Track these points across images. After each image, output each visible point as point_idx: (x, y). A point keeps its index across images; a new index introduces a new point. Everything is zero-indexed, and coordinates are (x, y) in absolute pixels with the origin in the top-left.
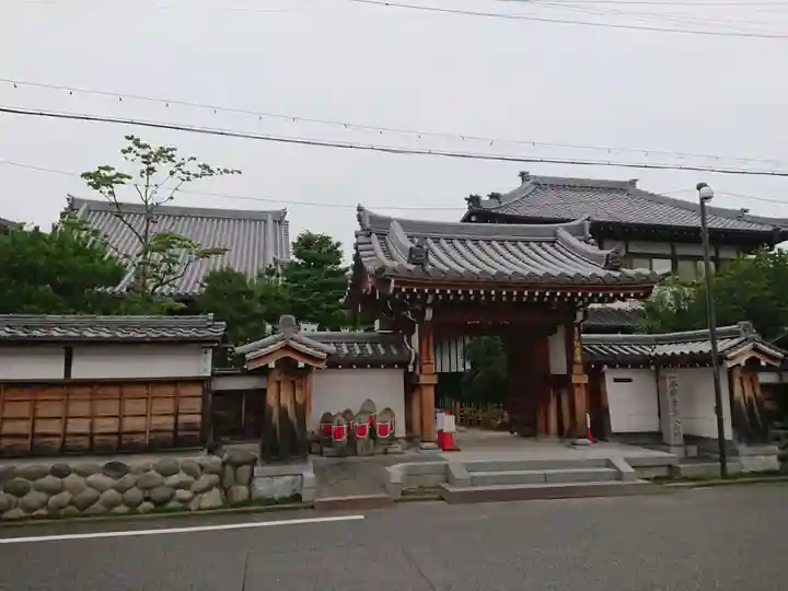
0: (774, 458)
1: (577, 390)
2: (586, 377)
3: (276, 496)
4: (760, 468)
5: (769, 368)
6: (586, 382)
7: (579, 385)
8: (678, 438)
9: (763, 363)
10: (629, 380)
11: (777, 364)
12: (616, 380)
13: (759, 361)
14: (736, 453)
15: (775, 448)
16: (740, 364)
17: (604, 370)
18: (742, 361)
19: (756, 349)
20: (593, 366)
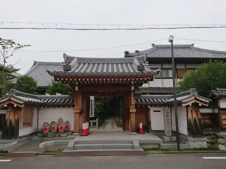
0: (205, 143)
1: (132, 114)
2: (135, 110)
3: (4, 150)
4: (198, 147)
5: (203, 107)
6: (136, 111)
7: (133, 112)
8: (169, 133)
9: (200, 105)
11: (207, 105)
13: (198, 104)
14: (187, 140)
15: (205, 139)
16: (189, 105)
17: (149, 107)
18: (190, 104)
19: (196, 99)
20: (144, 106)
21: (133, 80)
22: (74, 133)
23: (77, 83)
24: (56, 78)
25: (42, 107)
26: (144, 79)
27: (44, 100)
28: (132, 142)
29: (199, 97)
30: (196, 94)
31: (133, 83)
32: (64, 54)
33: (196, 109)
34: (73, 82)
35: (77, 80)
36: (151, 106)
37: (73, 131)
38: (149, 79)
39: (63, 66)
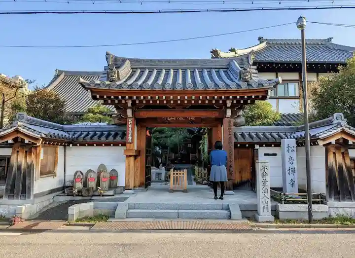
9: (350, 143)
10: (275, 155)
12: (266, 155)
13: (348, 141)
16: (331, 143)
17: (257, 147)
18: (333, 141)
19: (343, 132)
20: (247, 145)
21: (231, 97)
22: (126, 191)
23: (130, 104)
24: (94, 95)
25: (71, 145)
26: (251, 96)
27: (75, 134)
28: (227, 208)
29: (350, 128)
30: (344, 123)
31: (229, 105)
32: (107, 54)
33: (342, 151)
34: (123, 102)
35: (130, 98)
36: (261, 145)
37: (124, 187)
38: (260, 97)
39: (106, 75)
